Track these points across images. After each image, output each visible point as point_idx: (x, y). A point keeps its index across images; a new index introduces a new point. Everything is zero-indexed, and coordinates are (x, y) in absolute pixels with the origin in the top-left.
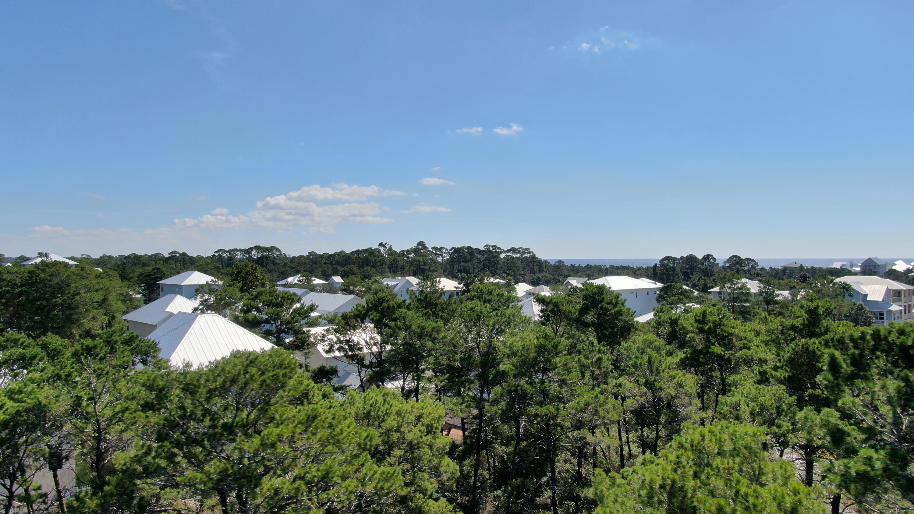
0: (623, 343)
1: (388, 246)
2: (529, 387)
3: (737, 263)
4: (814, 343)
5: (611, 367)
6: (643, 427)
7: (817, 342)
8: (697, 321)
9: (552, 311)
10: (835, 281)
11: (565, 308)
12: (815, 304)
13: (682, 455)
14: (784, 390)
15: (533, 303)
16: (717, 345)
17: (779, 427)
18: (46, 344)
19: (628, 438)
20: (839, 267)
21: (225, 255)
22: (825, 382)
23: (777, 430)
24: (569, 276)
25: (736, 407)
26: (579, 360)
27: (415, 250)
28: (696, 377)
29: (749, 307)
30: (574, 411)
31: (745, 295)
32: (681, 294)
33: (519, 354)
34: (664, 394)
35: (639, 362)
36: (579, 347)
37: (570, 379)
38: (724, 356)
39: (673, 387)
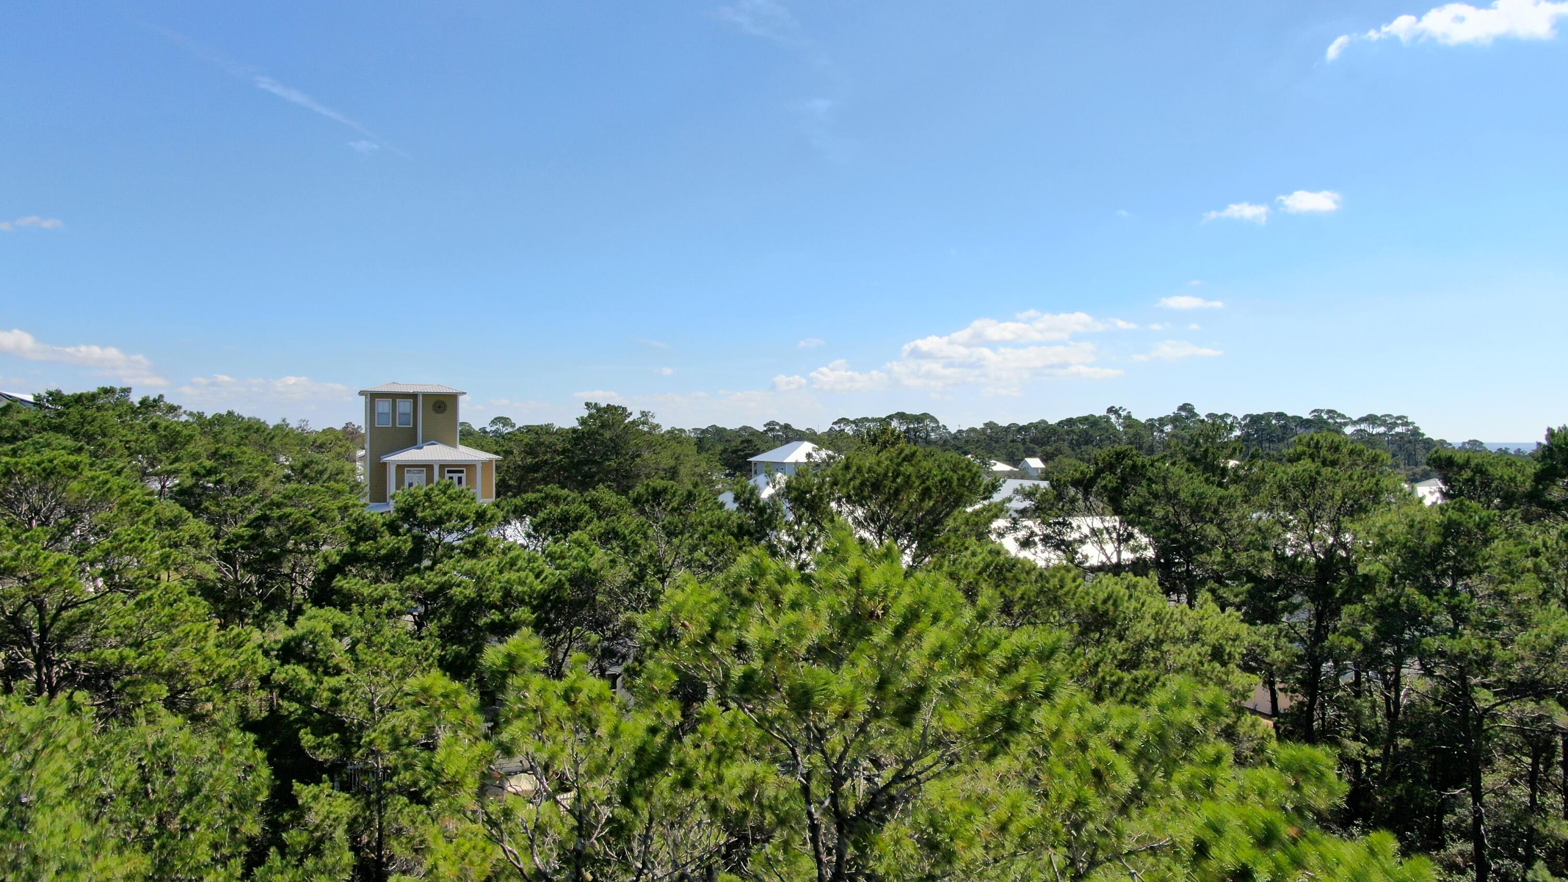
1: (1123, 414)
18: (596, 500)
21: (849, 430)
27: (1175, 420)
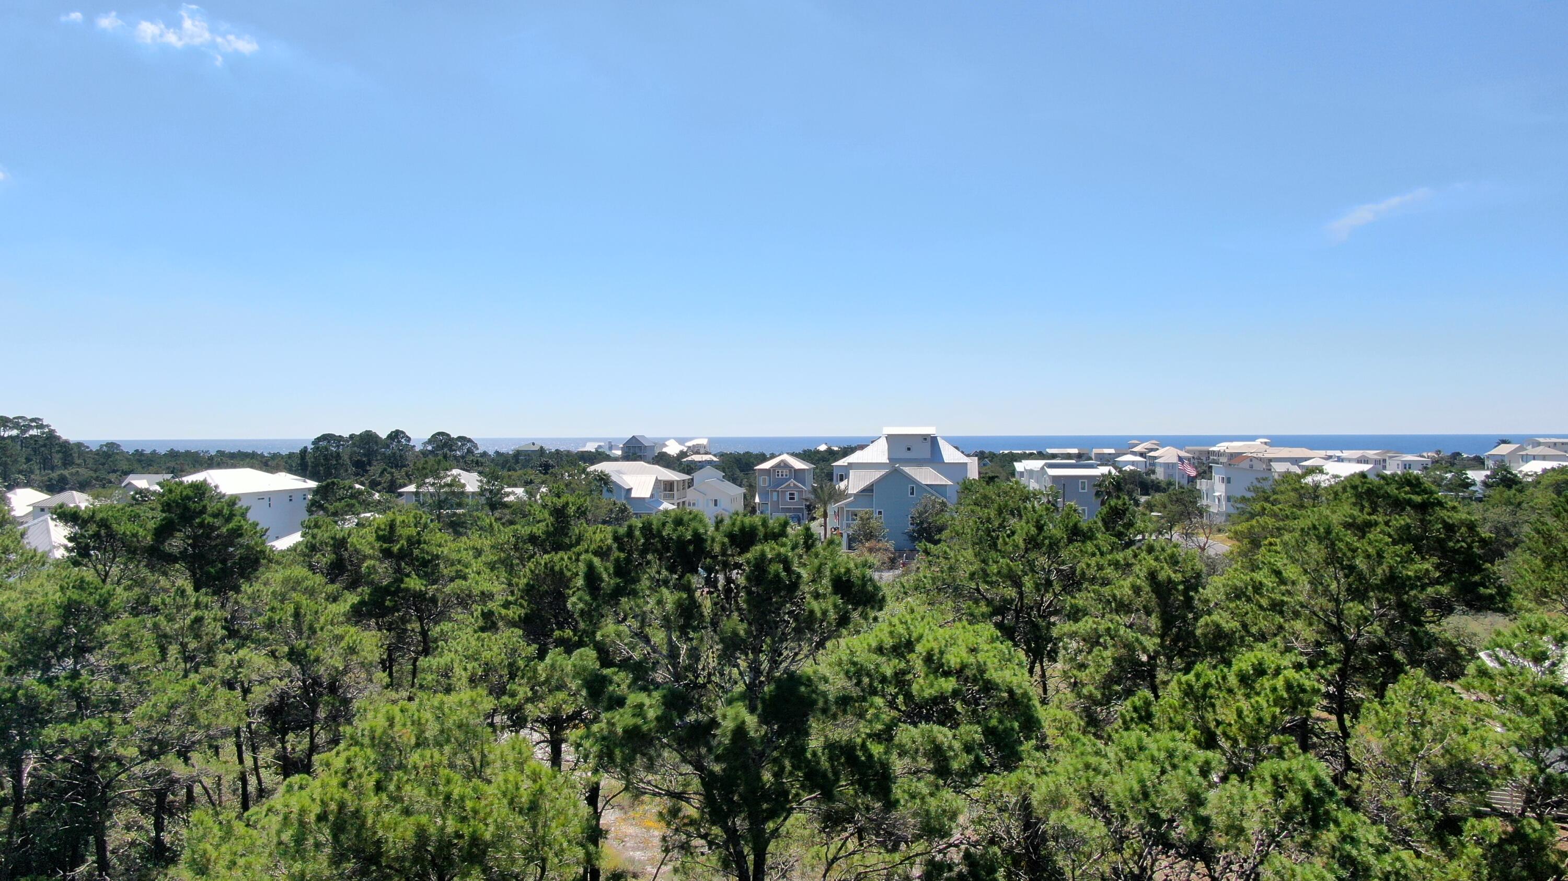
0: (245, 587)
2: (44, 687)
3: (445, 445)
4: (561, 559)
5: (221, 632)
6: (284, 734)
7: (566, 558)
8: (379, 538)
9: (96, 536)
10: (588, 470)
11: (124, 528)
12: (563, 500)
13: (356, 756)
14: (520, 637)
15: (52, 524)
16: (415, 577)
17: (513, 695)
19: (255, 760)
20: (593, 450)
22: (581, 605)
23: (510, 701)
24: (132, 472)
25: (447, 673)
26: (156, 626)
28: (379, 634)
29: (464, 515)
30: (145, 724)
31: (457, 496)
32: (352, 496)
33: (20, 624)
34: (323, 669)
35: (277, 618)
36: (155, 600)
37: (136, 663)
38: (426, 593)
39: (340, 655)
